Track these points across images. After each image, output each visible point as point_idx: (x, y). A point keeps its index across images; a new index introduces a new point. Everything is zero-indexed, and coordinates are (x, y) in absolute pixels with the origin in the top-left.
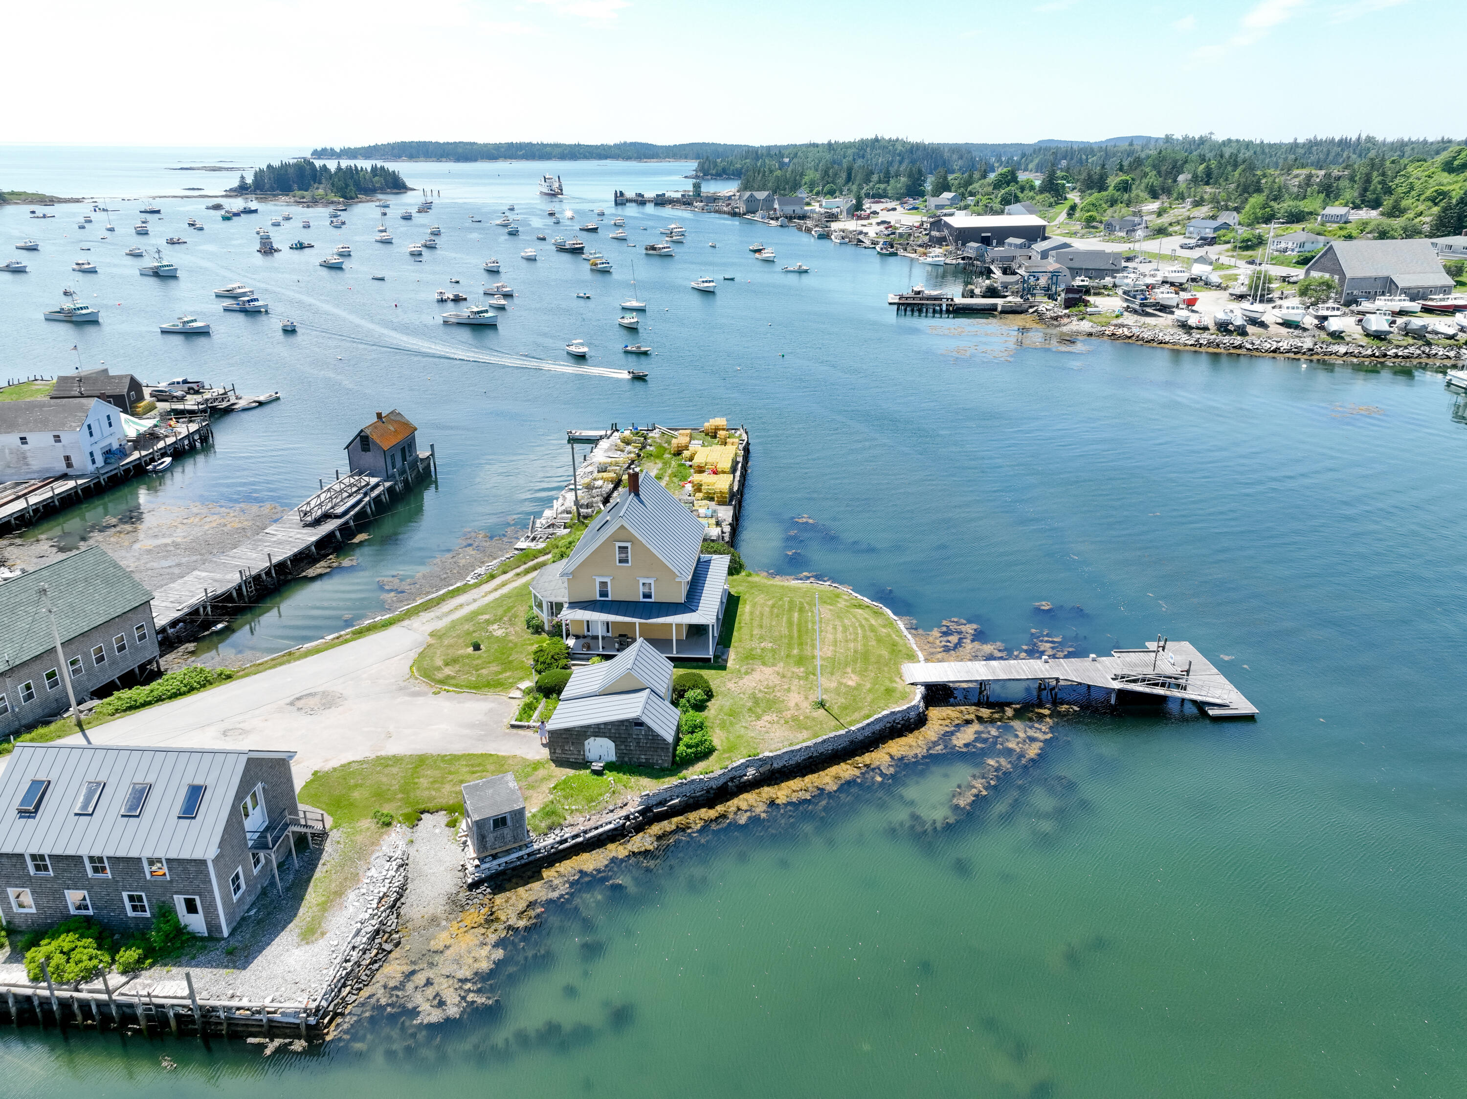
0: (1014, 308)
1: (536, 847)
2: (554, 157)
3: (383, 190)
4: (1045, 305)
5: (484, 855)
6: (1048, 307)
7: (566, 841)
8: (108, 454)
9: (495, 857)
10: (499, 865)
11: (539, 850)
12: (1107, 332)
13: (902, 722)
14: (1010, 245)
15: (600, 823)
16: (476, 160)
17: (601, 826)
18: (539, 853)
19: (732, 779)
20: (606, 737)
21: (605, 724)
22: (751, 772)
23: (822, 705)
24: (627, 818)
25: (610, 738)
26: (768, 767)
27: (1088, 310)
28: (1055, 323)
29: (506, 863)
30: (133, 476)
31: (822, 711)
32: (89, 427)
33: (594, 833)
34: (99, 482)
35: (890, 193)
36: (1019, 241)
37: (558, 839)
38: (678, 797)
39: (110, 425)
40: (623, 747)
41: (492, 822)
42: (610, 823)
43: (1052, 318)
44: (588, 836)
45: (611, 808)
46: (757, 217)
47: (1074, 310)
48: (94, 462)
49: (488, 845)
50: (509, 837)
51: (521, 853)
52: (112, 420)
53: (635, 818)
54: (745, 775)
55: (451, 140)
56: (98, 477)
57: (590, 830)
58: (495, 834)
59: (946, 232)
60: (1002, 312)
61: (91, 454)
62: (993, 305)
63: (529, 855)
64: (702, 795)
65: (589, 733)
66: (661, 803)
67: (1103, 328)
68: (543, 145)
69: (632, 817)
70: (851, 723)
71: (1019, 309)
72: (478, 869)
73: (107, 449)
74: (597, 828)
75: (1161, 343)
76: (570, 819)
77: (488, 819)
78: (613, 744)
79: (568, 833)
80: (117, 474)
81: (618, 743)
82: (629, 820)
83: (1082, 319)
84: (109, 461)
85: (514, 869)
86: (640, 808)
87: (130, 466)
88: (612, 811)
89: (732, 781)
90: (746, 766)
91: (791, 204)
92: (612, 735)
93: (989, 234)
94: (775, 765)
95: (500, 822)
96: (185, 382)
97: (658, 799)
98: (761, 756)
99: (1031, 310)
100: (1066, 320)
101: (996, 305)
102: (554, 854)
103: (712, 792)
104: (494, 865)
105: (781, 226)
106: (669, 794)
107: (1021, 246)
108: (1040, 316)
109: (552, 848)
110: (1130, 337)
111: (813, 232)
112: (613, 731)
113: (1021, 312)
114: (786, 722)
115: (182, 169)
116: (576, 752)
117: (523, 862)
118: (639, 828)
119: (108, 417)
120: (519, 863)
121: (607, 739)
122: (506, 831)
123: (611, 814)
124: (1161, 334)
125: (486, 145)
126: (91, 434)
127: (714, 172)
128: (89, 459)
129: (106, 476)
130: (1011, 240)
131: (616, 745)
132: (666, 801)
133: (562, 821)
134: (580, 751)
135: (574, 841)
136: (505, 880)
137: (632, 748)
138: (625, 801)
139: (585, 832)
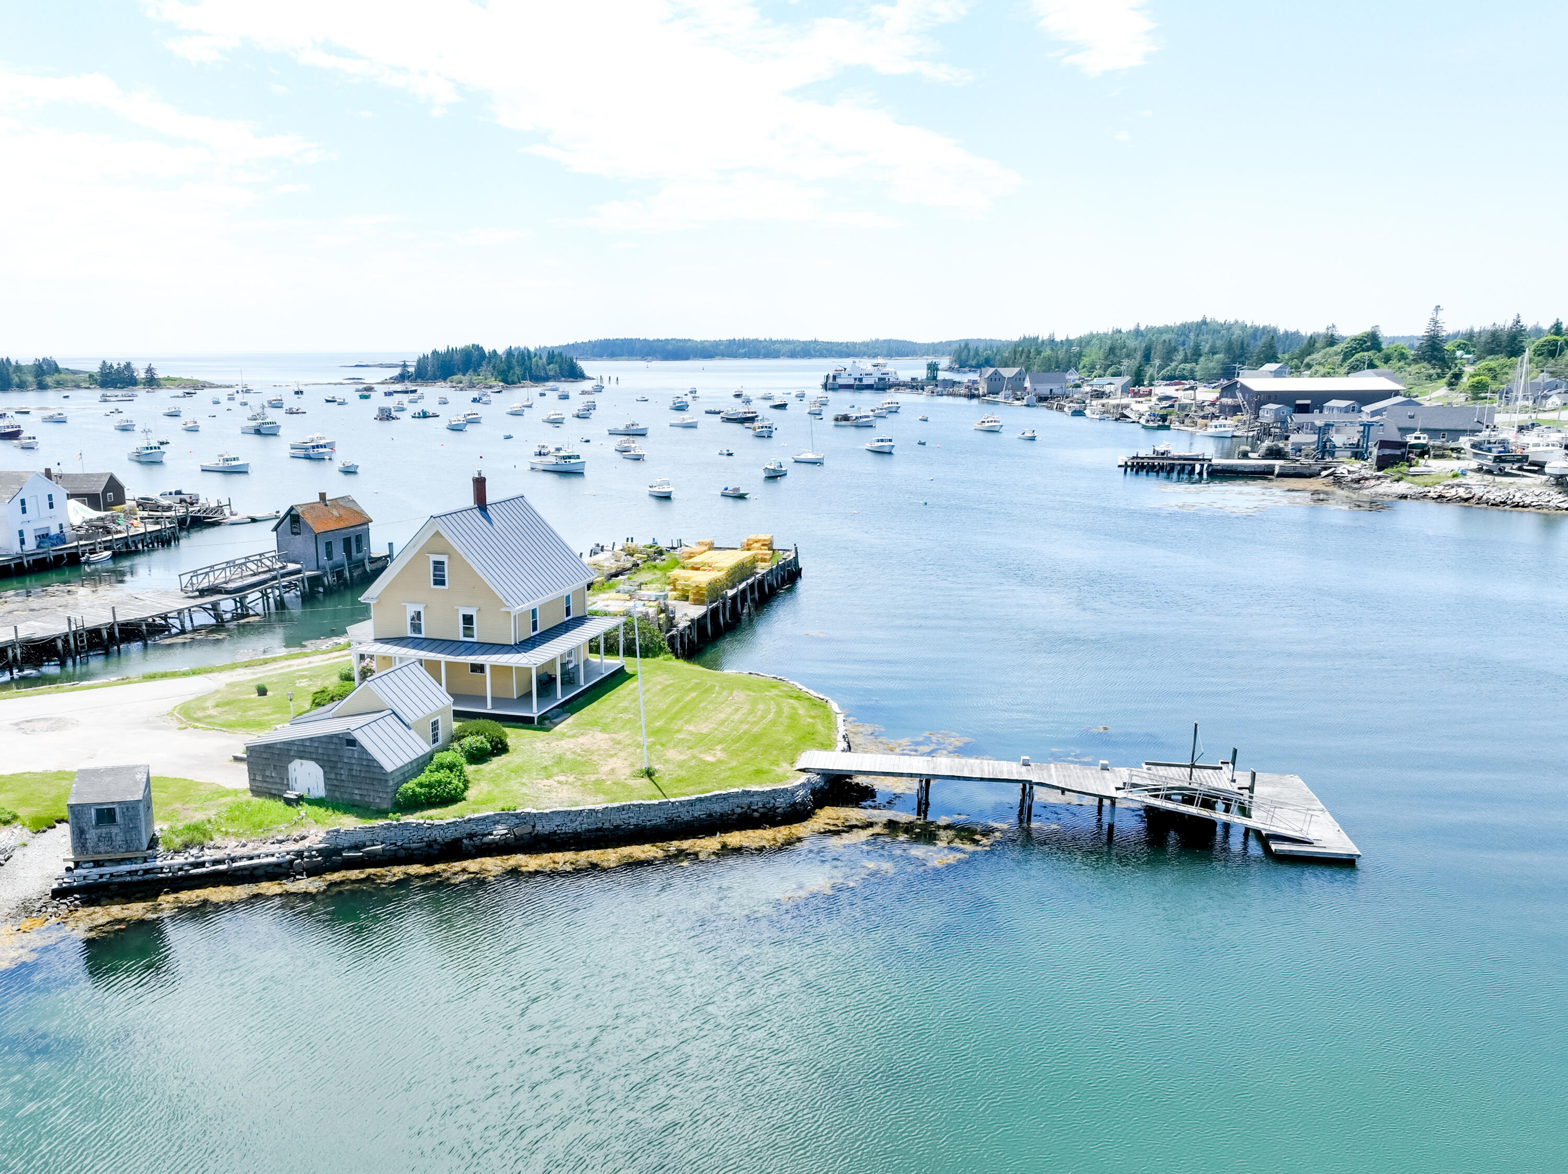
0: (1299, 470)
1: (159, 863)
2: (783, 355)
3: (556, 378)
4: (1347, 467)
5: (82, 858)
6: (1351, 469)
7: (203, 864)
8: (43, 538)
9: (98, 864)
10: (101, 876)
11: (162, 868)
12: (1430, 495)
13: (761, 810)
14: (1332, 409)
15: (257, 852)
16: (687, 358)
17: (259, 856)
18: (162, 873)
19: (471, 836)
20: (312, 759)
21: (311, 739)
22: (500, 831)
23: (649, 774)
24: (300, 854)
25: (316, 760)
26: (529, 829)
27: (1412, 469)
28: (1356, 486)
29: (112, 875)
30: (64, 565)
31: (646, 780)
32: (23, 502)
33: (245, 863)
34: (22, 563)
35: (1198, 375)
36: (1344, 403)
37: (191, 860)
38: (382, 843)
39: (51, 506)
40: (333, 776)
41: (93, 812)
42: (273, 855)
43: (1352, 481)
44: (234, 865)
45: (280, 837)
46: (1000, 398)
47: (1389, 471)
48: (22, 542)
49: (89, 845)
50: (119, 839)
51: (134, 867)
52: (54, 501)
53: (311, 857)
54: (492, 834)
55: (662, 338)
56: (21, 558)
57: (241, 858)
58: (98, 831)
59: (1240, 399)
60: (1279, 475)
61: (21, 533)
62: (1267, 466)
63: (146, 871)
64: (419, 849)
65: (292, 753)
66: (356, 847)
67: (1426, 489)
68: (772, 342)
69: (306, 854)
70: (675, 796)
71: (1307, 472)
72: (70, 873)
73: (44, 532)
74: (251, 858)
75: (1517, 506)
76: (218, 840)
77: (89, 806)
78: (320, 772)
79: (209, 855)
80: (45, 558)
81: (327, 769)
82: (302, 859)
83: (1398, 481)
84: (42, 545)
85: (121, 885)
86: (321, 846)
87: (64, 553)
88: (281, 842)
89: (471, 839)
90: (495, 820)
91: (1048, 382)
92: (320, 757)
93: (1308, 402)
94: (539, 828)
95: (106, 815)
96: (178, 493)
97: (353, 840)
98: (518, 811)
99: (1324, 473)
100: (1373, 482)
101: (1273, 466)
102: (181, 877)
103: (436, 846)
104: (93, 874)
105: (1028, 405)
106: (369, 836)
107: (1346, 410)
108: (1338, 480)
109: (180, 869)
110: (1466, 500)
111: (1066, 409)
112: (320, 751)
113: (1310, 476)
114: (584, 785)
115: (357, 366)
116: (278, 780)
117: (135, 878)
118: (313, 871)
119: (50, 497)
120: (129, 879)
121: (313, 763)
122: (114, 830)
123: (277, 845)
124: (1518, 495)
125: (702, 342)
126: (24, 511)
127: (974, 363)
128: (18, 538)
129: (31, 558)
130: (1334, 403)
131: (325, 772)
132: (365, 846)
133: (207, 842)
134: (283, 779)
135: (213, 868)
136: (106, 896)
137: (343, 778)
138: (305, 834)
139: (233, 860)
